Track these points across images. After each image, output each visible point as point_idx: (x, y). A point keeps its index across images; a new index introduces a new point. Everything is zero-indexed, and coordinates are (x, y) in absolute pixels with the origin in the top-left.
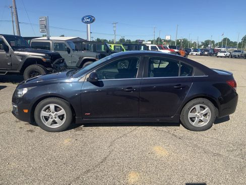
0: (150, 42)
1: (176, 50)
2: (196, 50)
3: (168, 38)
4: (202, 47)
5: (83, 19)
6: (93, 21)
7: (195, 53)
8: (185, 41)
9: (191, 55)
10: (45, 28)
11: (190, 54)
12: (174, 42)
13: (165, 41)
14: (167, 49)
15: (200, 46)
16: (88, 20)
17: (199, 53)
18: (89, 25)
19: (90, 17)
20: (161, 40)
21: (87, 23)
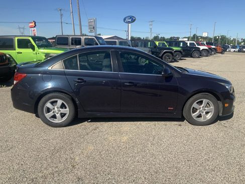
0: (187, 39)
1: (213, 47)
2: (234, 47)
3: (205, 35)
4: (242, 44)
5: (125, 19)
6: (134, 20)
7: (233, 50)
8: (223, 38)
9: (229, 52)
10: (93, 28)
11: (228, 50)
12: (211, 39)
13: (202, 37)
14: (204, 45)
15: (239, 43)
16: (129, 20)
17: (237, 49)
18: (130, 24)
19: (131, 17)
20: (197, 37)
21: (129, 22)
